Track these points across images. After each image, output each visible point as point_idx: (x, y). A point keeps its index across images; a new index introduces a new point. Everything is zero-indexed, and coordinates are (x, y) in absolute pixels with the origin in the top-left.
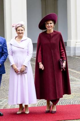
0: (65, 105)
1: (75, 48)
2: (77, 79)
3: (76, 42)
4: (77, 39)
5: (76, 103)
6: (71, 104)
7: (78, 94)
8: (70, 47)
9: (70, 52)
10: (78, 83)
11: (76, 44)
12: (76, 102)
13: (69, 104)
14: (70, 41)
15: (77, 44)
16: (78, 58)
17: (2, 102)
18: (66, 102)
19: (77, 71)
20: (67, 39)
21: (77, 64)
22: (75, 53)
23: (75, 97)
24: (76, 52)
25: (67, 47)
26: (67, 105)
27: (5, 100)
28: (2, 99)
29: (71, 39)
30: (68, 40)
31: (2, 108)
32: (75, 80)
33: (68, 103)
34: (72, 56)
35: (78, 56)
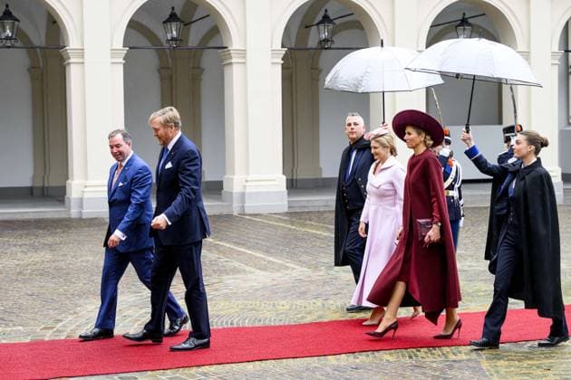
0: (220, 327)
1: (243, 194)
2: (248, 269)
3: (247, 181)
4: (248, 174)
5: (247, 324)
6: (235, 326)
7: (250, 302)
8: (231, 193)
9: (231, 205)
10: (250, 276)
11: (245, 186)
12: (247, 321)
13: (230, 326)
14: (232, 179)
15: (247, 184)
16: (250, 220)
17: (63, 323)
18: (222, 322)
19: (249, 248)
20: (225, 174)
21: (248, 233)
22: (243, 207)
23: (243, 309)
24: (246, 205)
25: (223, 191)
26: (224, 328)
27: (70, 318)
28: (63, 315)
29: (234, 174)
30: (227, 176)
31: (63, 338)
32: (244, 271)
33: (227, 323)
34: (235, 214)
35: (250, 215)
